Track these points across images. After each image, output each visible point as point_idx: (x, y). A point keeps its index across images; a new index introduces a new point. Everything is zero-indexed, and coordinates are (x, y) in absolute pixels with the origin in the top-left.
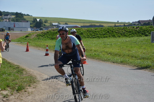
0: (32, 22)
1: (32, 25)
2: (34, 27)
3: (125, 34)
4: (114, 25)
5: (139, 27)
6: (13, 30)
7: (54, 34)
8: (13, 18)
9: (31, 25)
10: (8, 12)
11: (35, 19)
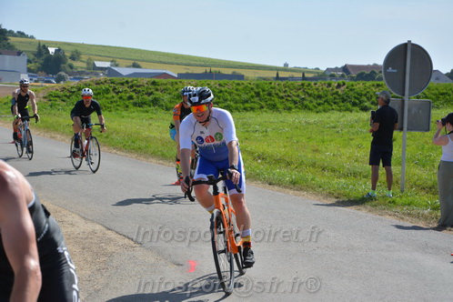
1: (33, 66)
3: (305, 103)
4: (275, 76)
5: (344, 84)
7: (99, 94)
9: (30, 65)
11: (42, 48)
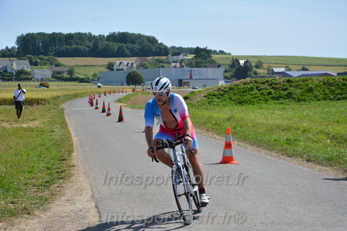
0: (228, 68)
2: (233, 77)
6: (187, 84)
8: (190, 59)
9: (226, 74)
10: (180, 48)
11: (235, 61)
